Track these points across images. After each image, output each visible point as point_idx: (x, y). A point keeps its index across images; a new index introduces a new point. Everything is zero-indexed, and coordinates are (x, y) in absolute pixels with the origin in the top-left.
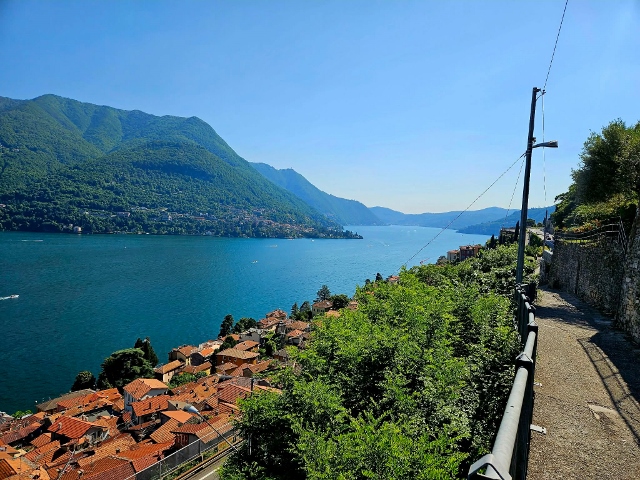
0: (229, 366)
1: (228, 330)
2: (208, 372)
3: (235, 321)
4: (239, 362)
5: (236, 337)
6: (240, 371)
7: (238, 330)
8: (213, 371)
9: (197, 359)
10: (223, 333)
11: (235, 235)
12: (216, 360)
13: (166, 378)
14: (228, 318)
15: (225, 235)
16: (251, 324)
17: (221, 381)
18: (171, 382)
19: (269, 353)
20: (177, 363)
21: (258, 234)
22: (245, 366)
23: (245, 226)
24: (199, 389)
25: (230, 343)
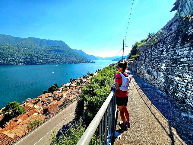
0: (72, 87)
1: (71, 81)
2: (68, 89)
3: (72, 79)
4: (74, 86)
5: (73, 82)
6: (74, 88)
7: (73, 81)
8: (69, 88)
9: (66, 87)
10: (70, 82)
11: (71, 63)
12: (69, 86)
13: (61, 90)
14: (71, 79)
15: (69, 63)
16: (75, 80)
17: (71, 90)
18: (62, 91)
19: (79, 85)
20: (62, 88)
21: (75, 63)
22: (75, 87)
23: (72, 62)
24: (67, 92)
25: (72, 83)
